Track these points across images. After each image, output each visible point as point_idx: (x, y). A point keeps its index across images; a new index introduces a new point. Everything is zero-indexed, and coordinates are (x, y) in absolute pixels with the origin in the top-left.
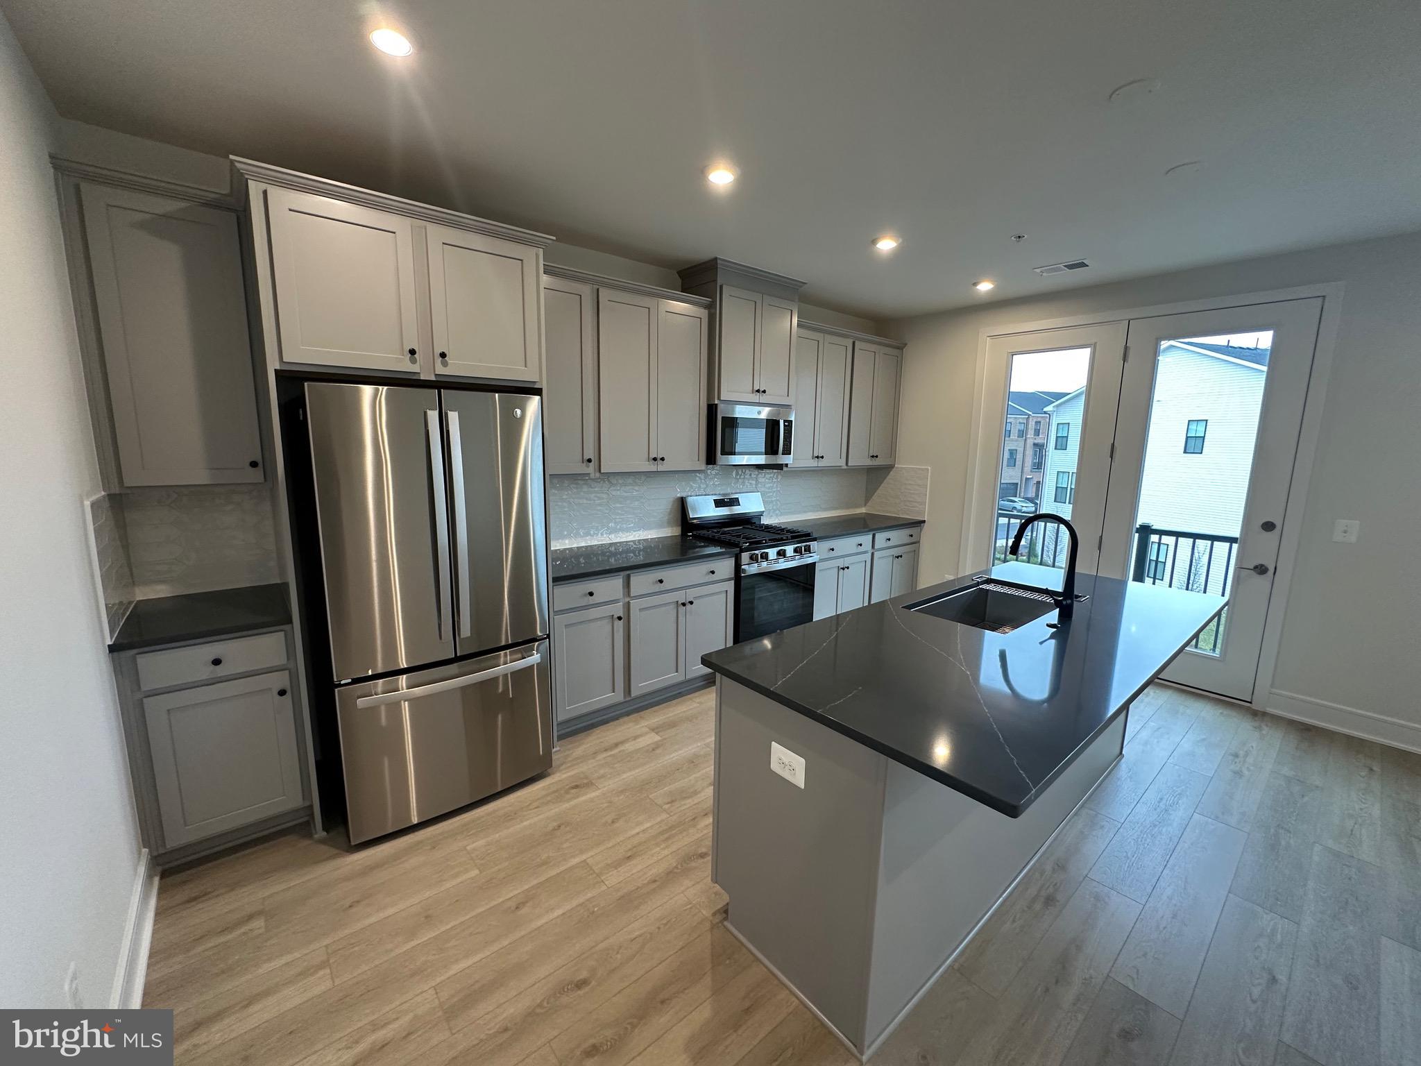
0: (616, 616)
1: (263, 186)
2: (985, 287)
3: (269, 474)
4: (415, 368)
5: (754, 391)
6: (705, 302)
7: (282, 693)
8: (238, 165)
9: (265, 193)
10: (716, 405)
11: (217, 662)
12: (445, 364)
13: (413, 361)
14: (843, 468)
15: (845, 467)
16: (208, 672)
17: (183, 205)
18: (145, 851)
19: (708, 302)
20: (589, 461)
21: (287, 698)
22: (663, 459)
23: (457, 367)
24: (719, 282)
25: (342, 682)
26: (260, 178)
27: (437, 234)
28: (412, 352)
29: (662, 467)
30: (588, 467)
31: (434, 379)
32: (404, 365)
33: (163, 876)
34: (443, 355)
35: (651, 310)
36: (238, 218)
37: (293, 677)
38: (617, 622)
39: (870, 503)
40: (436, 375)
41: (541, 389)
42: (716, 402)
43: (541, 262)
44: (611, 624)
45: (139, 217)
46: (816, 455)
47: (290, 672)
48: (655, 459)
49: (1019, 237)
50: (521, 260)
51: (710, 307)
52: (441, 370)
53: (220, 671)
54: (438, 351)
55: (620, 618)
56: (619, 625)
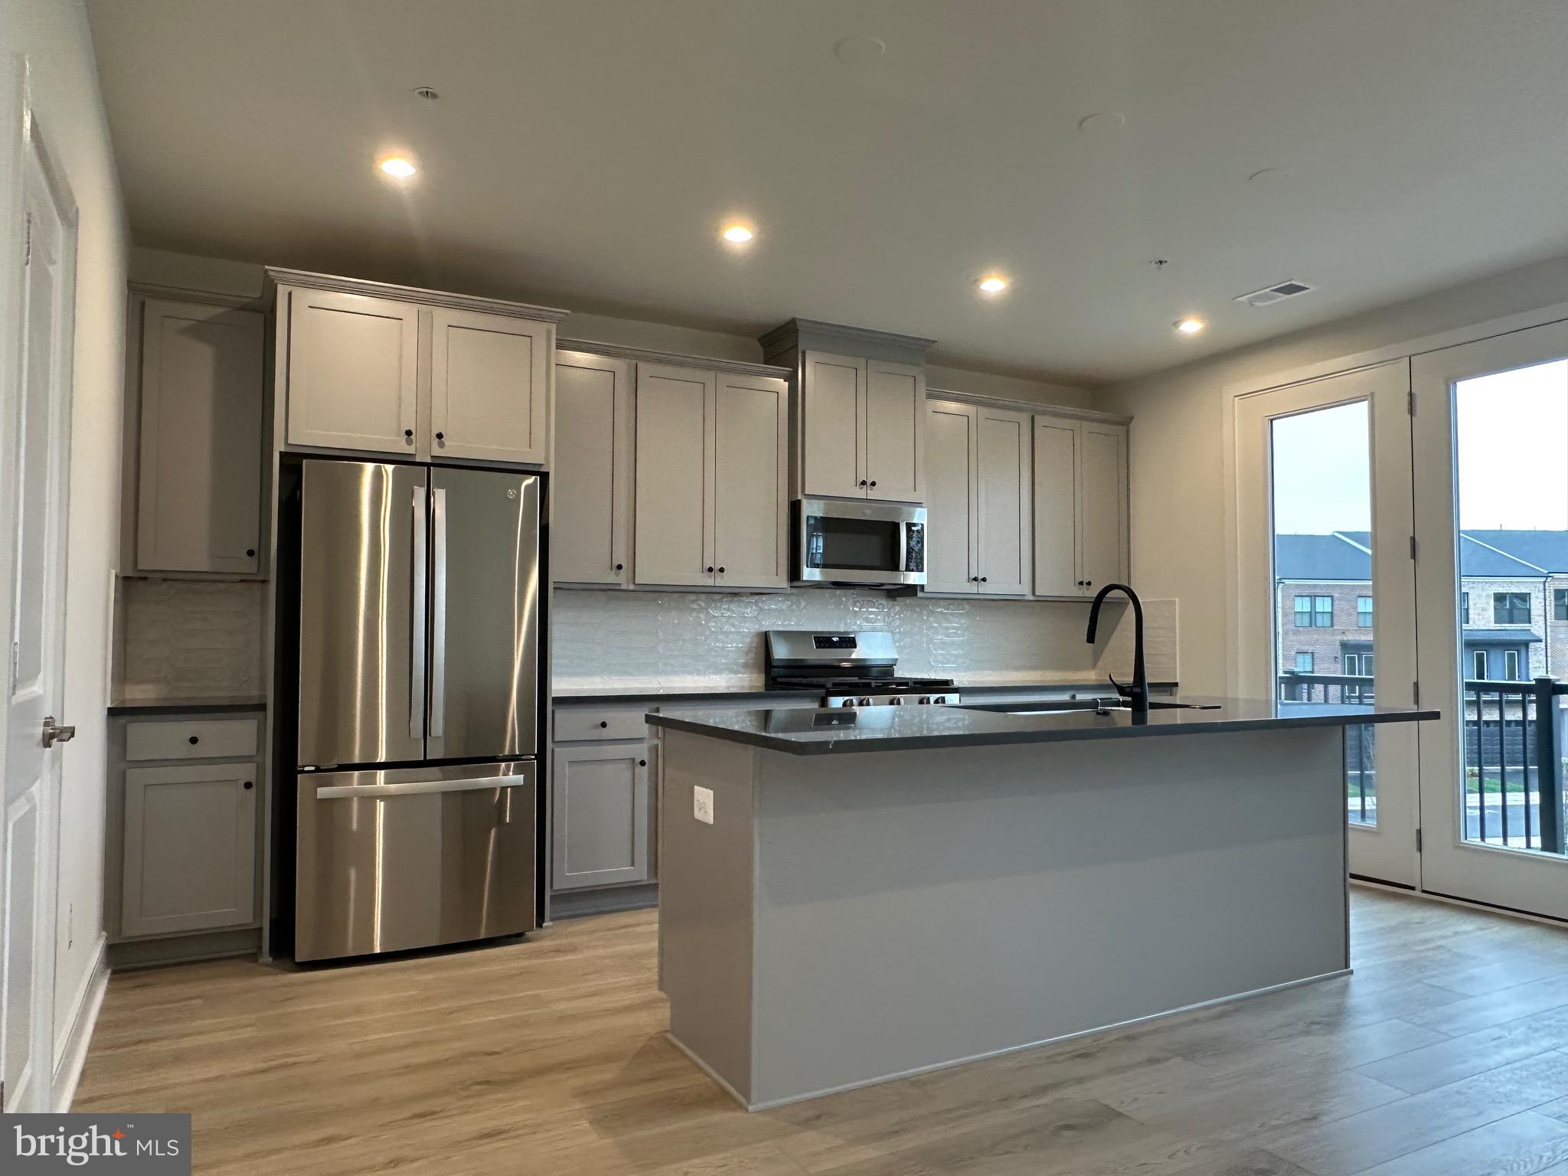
0: (638, 760)
1: (289, 288)
2: (1191, 327)
3: (263, 565)
4: (410, 450)
5: (858, 484)
6: (784, 372)
7: (248, 785)
8: (271, 273)
9: (290, 294)
10: (800, 500)
11: (194, 740)
12: (442, 445)
13: (409, 442)
14: (1026, 598)
15: (1031, 598)
16: (185, 750)
17: (219, 310)
18: (104, 933)
19: (787, 372)
20: (620, 567)
21: (252, 794)
22: (722, 570)
23: (452, 449)
24: (801, 348)
25: (306, 769)
26: (287, 282)
27: (443, 316)
28: (409, 433)
29: (721, 581)
30: (617, 575)
31: (430, 461)
32: (402, 447)
33: (114, 973)
34: (440, 436)
35: (706, 385)
36: (265, 318)
37: (260, 770)
38: (639, 769)
39: (1100, 664)
40: (432, 456)
41: (549, 472)
42: (799, 498)
43: (554, 336)
44: (630, 770)
45: (185, 323)
46: (972, 576)
47: (257, 765)
48: (710, 570)
49: (1161, 262)
50: (531, 337)
51: (791, 379)
52: (437, 451)
53: (197, 751)
54: (435, 432)
55: (643, 763)
56: (643, 772)
